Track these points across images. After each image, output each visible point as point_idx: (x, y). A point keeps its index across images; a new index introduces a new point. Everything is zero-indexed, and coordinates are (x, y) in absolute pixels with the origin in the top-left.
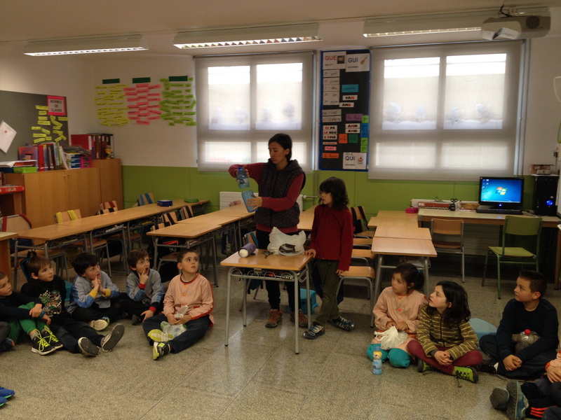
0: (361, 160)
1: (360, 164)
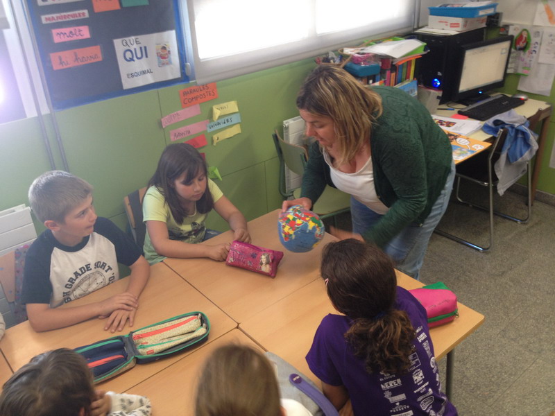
0: (164, 54)
1: (163, 64)
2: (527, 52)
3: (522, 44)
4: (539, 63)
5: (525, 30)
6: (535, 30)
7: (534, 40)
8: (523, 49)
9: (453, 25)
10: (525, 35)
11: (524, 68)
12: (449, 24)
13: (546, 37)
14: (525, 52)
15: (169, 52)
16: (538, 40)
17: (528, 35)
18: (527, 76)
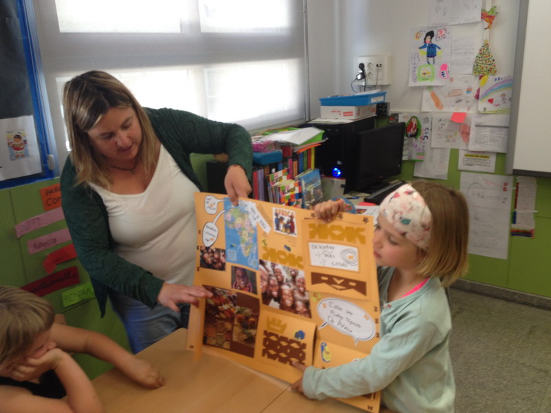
1: (17, 157)
2: (419, 138)
3: (412, 131)
4: (432, 148)
5: (414, 117)
6: (424, 116)
7: (424, 126)
8: (415, 135)
9: (346, 114)
10: (414, 122)
11: (417, 154)
12: (342, 113)
13: (435, 122)
14: (417, 138)
15: (25, 142)
16: (428, 125)
17: (418, 121)
18: (422, 161)
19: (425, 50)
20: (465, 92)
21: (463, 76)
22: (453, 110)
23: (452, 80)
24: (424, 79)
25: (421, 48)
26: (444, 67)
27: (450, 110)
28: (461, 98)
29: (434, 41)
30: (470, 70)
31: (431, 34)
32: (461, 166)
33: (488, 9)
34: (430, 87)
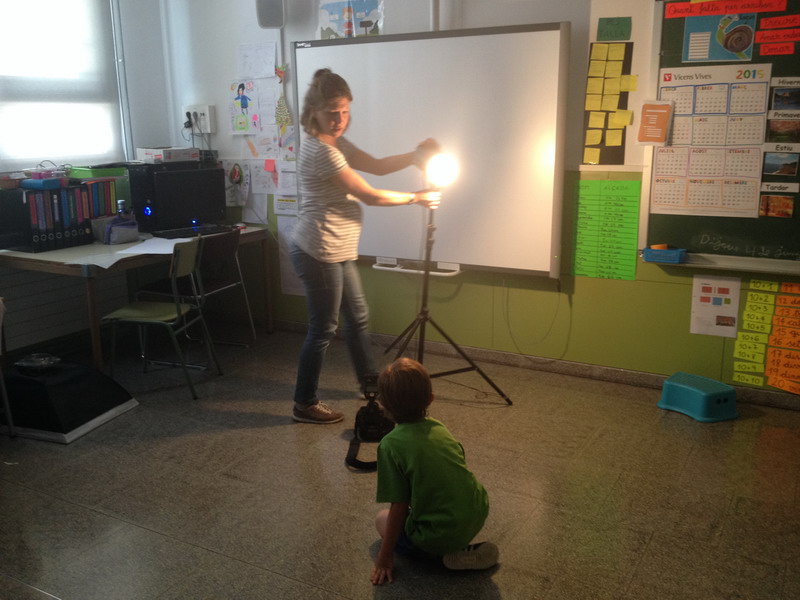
2: (242, 184)
3: (237, 178)
5: (237, 164)
6: (244, 163)
7: (245, 173)
8: (239, 182)
9: (157, 156)
10: (237, 169)
13: (253, 169)
14: (240, 185)
16: (247, 172)
17: (240, 171)
19: (239, 101)
20: (272, 142)
21: (270, 128)
22: (266, 157)
23: (261, 129)
24: (241, 129)
25: (236, 99)
26: (255, 117)
27: (264, 157)
28: (270, 146)
29: (245, 93)
30: (274, 120)
31: (242, 86)
32: (276, 211)
33: (280, 65)
34: (246, 136)
